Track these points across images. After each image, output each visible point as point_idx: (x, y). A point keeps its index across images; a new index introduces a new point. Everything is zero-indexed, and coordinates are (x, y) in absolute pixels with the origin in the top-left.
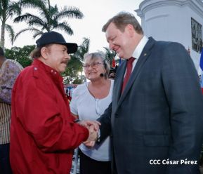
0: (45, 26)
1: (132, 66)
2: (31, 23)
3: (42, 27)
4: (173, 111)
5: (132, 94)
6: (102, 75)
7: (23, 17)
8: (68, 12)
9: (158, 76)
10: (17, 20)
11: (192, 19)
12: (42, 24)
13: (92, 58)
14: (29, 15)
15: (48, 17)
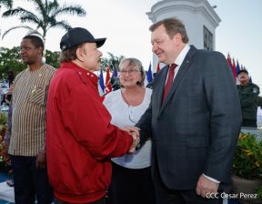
0: (41, 24)
1: (173, 73)
2: (23, 19)
3: (37, 25)
4: (213, 114)
5: (174, 99)
6: (138, 83)
7: (14, 11)
8: (68, 9)
9: (201, 82)
10: (6, 14)
11: (204, 27)
12: (36, 22)
13: (130, 64)
14: (22, 9)
15: (44, 13)
